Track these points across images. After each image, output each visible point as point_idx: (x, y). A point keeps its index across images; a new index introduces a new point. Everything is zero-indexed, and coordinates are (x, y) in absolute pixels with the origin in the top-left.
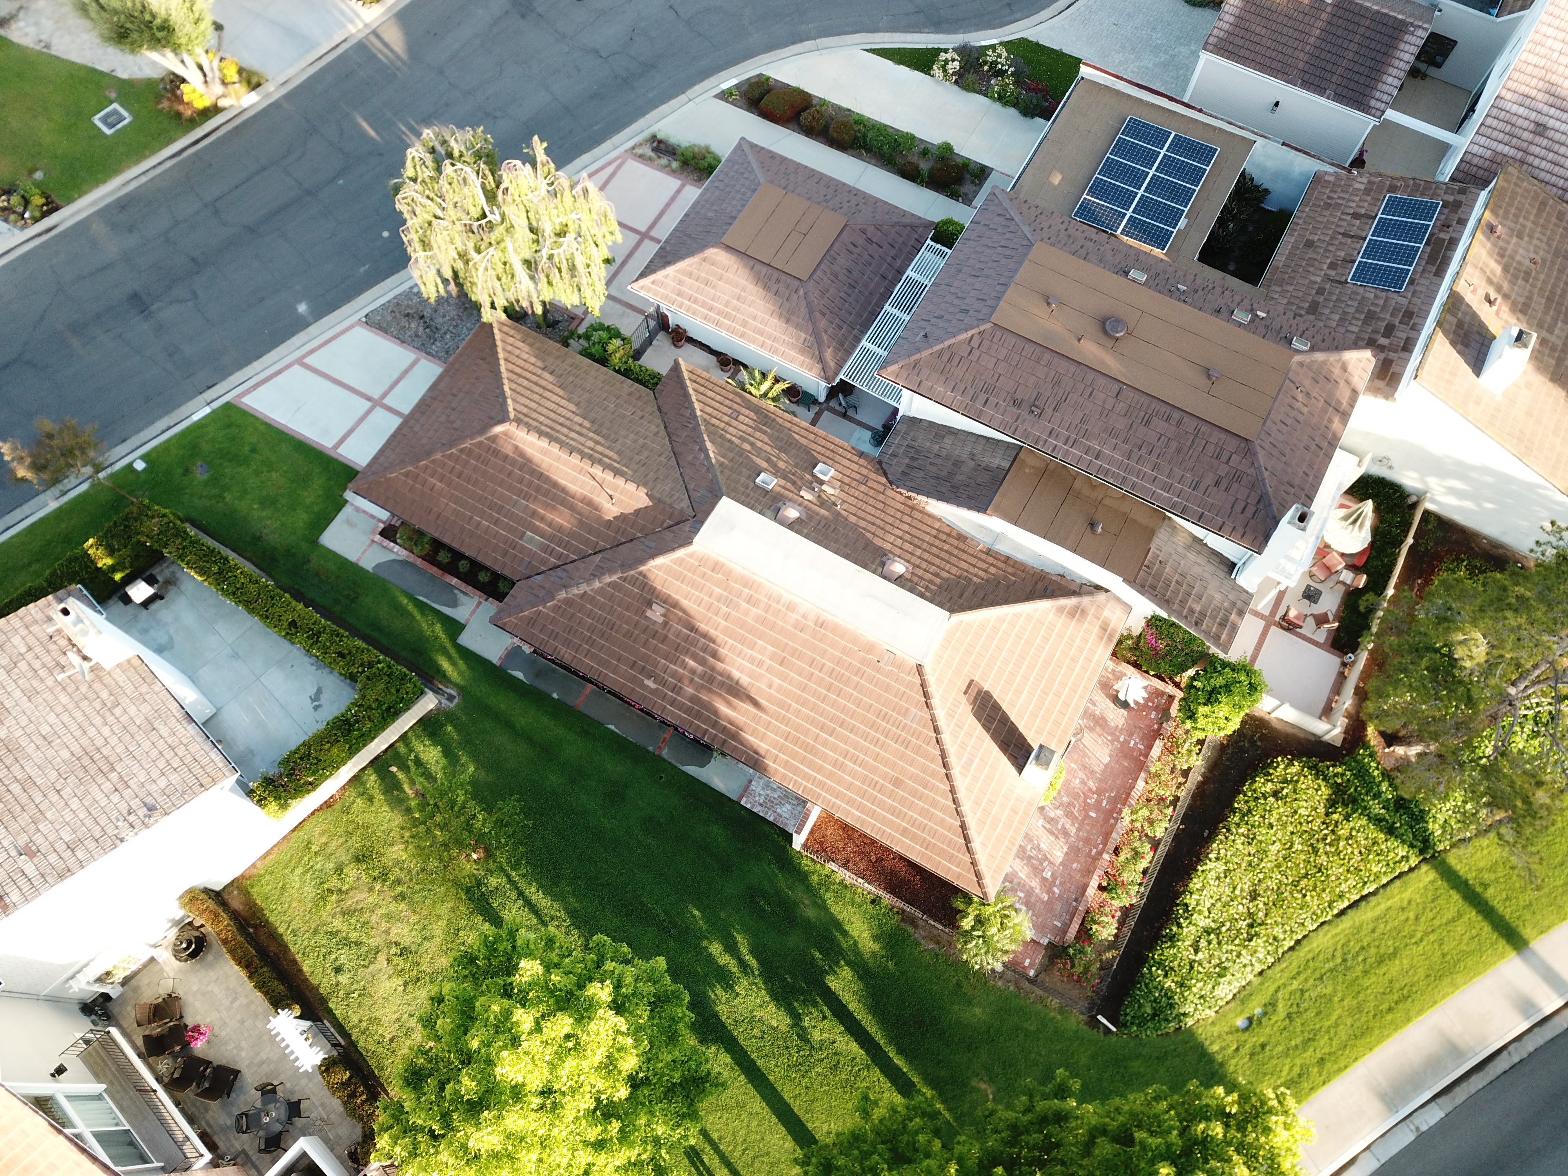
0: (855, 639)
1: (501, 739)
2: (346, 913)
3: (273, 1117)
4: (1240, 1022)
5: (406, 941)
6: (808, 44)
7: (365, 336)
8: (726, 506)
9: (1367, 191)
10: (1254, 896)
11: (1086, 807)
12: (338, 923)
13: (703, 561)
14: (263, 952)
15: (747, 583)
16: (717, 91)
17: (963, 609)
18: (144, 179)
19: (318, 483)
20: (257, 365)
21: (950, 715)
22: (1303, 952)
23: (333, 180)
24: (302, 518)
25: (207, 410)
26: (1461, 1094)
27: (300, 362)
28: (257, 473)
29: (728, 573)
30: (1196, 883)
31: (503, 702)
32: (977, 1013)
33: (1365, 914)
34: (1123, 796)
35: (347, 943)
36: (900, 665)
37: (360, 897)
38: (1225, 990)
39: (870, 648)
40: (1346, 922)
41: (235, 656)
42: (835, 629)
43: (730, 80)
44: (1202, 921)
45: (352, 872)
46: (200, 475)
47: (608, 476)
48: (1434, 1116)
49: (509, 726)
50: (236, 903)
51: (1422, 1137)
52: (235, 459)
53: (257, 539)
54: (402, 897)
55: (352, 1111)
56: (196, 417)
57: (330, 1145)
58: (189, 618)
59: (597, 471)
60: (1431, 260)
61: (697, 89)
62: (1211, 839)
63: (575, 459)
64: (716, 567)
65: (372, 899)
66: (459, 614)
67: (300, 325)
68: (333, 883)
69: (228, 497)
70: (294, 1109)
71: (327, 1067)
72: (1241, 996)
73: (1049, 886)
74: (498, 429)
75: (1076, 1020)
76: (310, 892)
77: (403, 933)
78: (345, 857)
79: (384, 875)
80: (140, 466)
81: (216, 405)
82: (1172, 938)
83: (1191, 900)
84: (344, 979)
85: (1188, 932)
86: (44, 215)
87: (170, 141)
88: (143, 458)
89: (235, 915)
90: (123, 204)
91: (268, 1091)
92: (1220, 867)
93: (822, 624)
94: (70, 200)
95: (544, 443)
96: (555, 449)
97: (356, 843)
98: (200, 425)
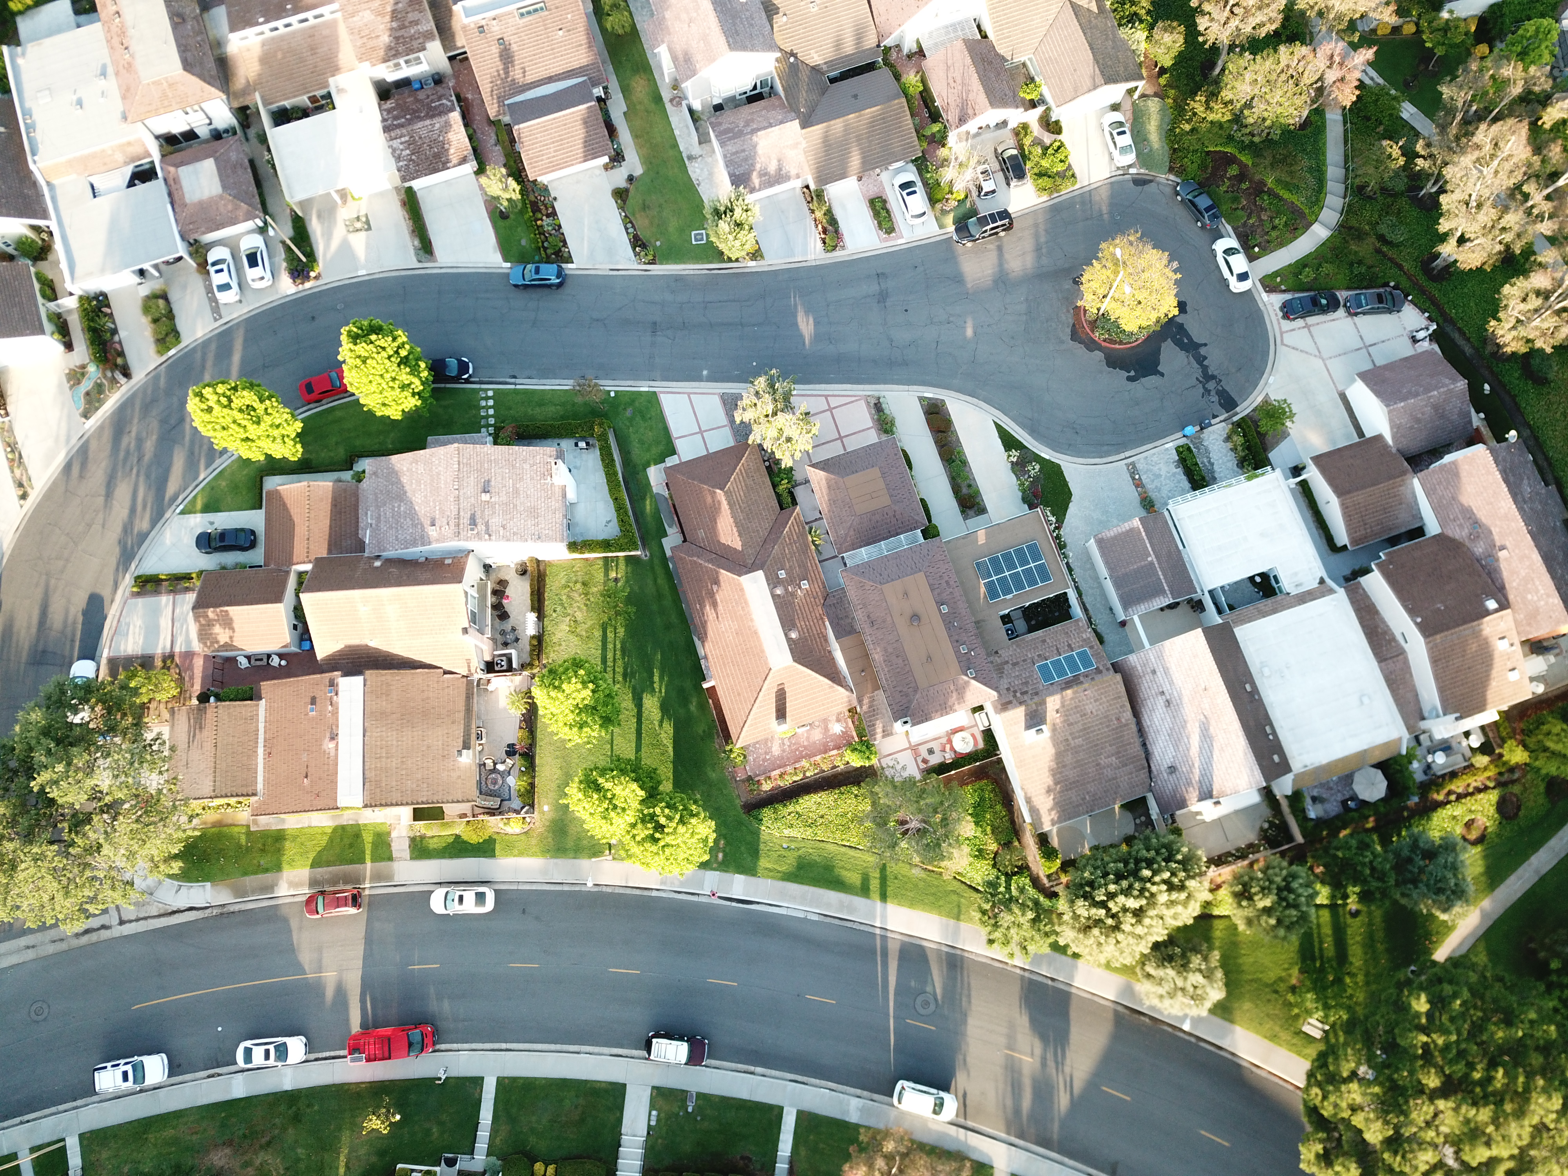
0: (761, 645)
1: (650, 582)
2: (569, 597)
3: (510, 637)
4: (785, 845)
5: (578, 619)
6: (975, 400)
7: (716, 401)
8: (760, 575)
9: (1084, 640)
10: (822, 817)
11: (797, 749)
12: (564, 598)
13: (740, 584)
14: (539, 589)
15: (746, 602)
16: (921, 395)
17: (800, 663)
18: (692, 272)
19: (661, 447)
20: (674, 384)
21: (769, 689)
22: (822, 845)
23: (754, 325)
24: (648, 456)
25: (646, 389)
26: (828, 920)
27: (689, 394)
28: (646, 428)
29: (743, 595)
30: (806, 798)
31: (659, 570)
32: (713, 775)
33: (852, 852)
34: (809, 756)
35: (562, 605)
36: (766, 663)
37: (575, 595)
38: (787, 832)
39: (763, 651)
40: (843, 849)
41: (595, 488)
42: (758, 638)
43: (930, 393)
44: (798, 808)
45: (579, 586)
46: (628, 413)
47: (736, 534)
48: (815, 918)
49: (655, 580)
50: (541, 568)
51: (805, 919)
52: (643, 417)
53: (629, 453)
54: (586, 605)
55: (531, 655)
56: (642, 389)
57: (519, 657)
58: (590, 463)
59: (735, 529)
60: (1067, 683)
61: (915, 387)
62: (824, 790)
63: (732, 520)
64: (742, 590)
65: (578, 599)
66: (669, 531)
67: (699, 378)
68: (571, 585)
69: (631, 430)
70: (517, 640)
71: (533, 637)
72: (792, 839)
73: (764, 760)
74: (718, 491)
75: (738, 803)
76: (563, 582)
77: (579, 616)
78: (580, 580)
79: (586, 594)
80: (612, 394)
81: (652, 389)
82: (785, 805)
83: (801, 801)
84: (554, 615)
85: (791, 808)
86: (649, 263)
87: (711, 262)
88: (616, 392)
89: (539, 570)
90: (678, 279)
91: (514, 629)
92: (819, 800)
93: (756, 633)
94: (661, 264)
95: (727, 507)
96: (729, 512)
97: (586, 578)
98: (640, 393)
